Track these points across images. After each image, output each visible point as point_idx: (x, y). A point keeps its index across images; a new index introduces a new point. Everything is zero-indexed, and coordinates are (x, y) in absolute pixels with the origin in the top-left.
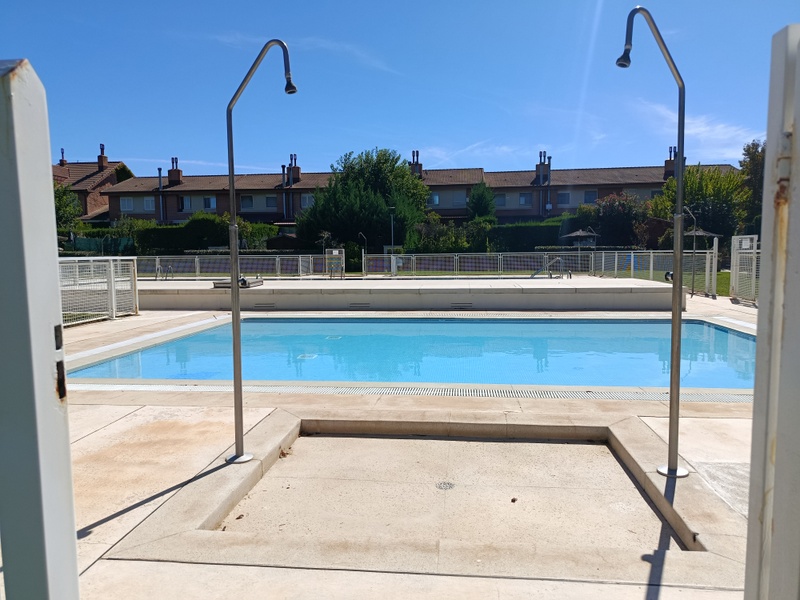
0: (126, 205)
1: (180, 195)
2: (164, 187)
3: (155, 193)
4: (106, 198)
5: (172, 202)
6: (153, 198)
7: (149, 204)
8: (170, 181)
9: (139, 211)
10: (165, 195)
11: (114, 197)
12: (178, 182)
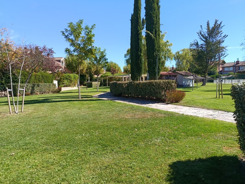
0: (226, 69)
1: (239, 67)
2: (236, 65)
3: (233, 66)
4: (222, 68)
5: (237, 68)
6: (232, 67)
7: (231, 69)
8: (236, 63)
9: (229, 70)
10: (235, 67)
11: (223, 68)
12: (239, 64)
